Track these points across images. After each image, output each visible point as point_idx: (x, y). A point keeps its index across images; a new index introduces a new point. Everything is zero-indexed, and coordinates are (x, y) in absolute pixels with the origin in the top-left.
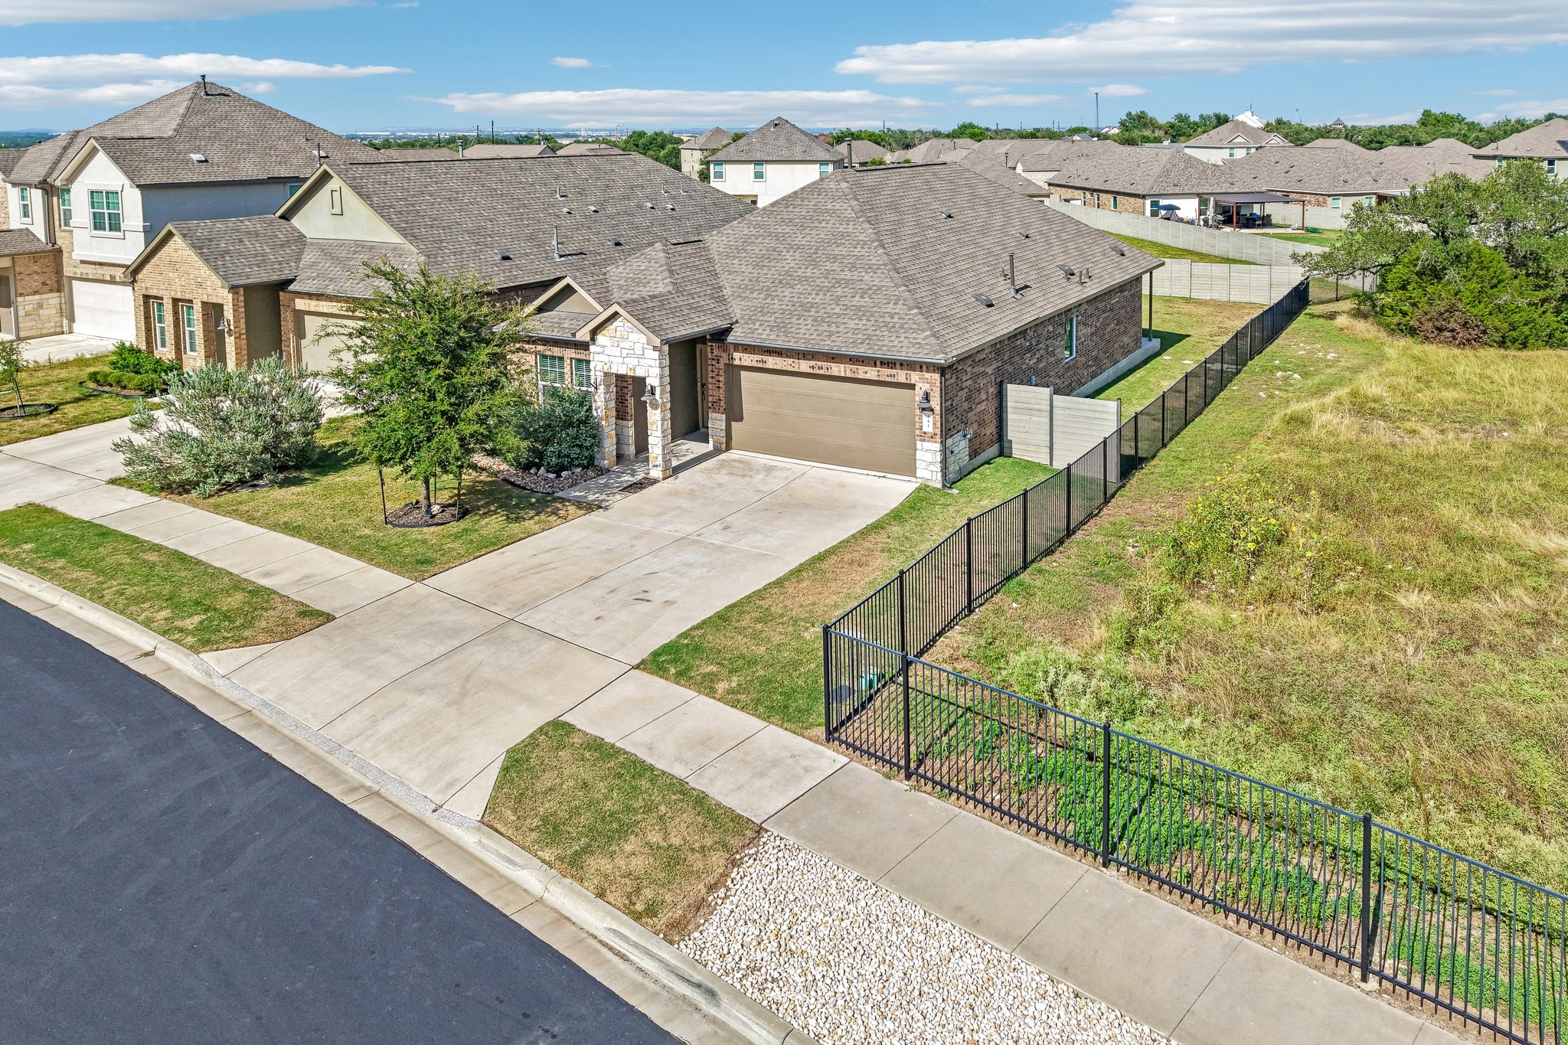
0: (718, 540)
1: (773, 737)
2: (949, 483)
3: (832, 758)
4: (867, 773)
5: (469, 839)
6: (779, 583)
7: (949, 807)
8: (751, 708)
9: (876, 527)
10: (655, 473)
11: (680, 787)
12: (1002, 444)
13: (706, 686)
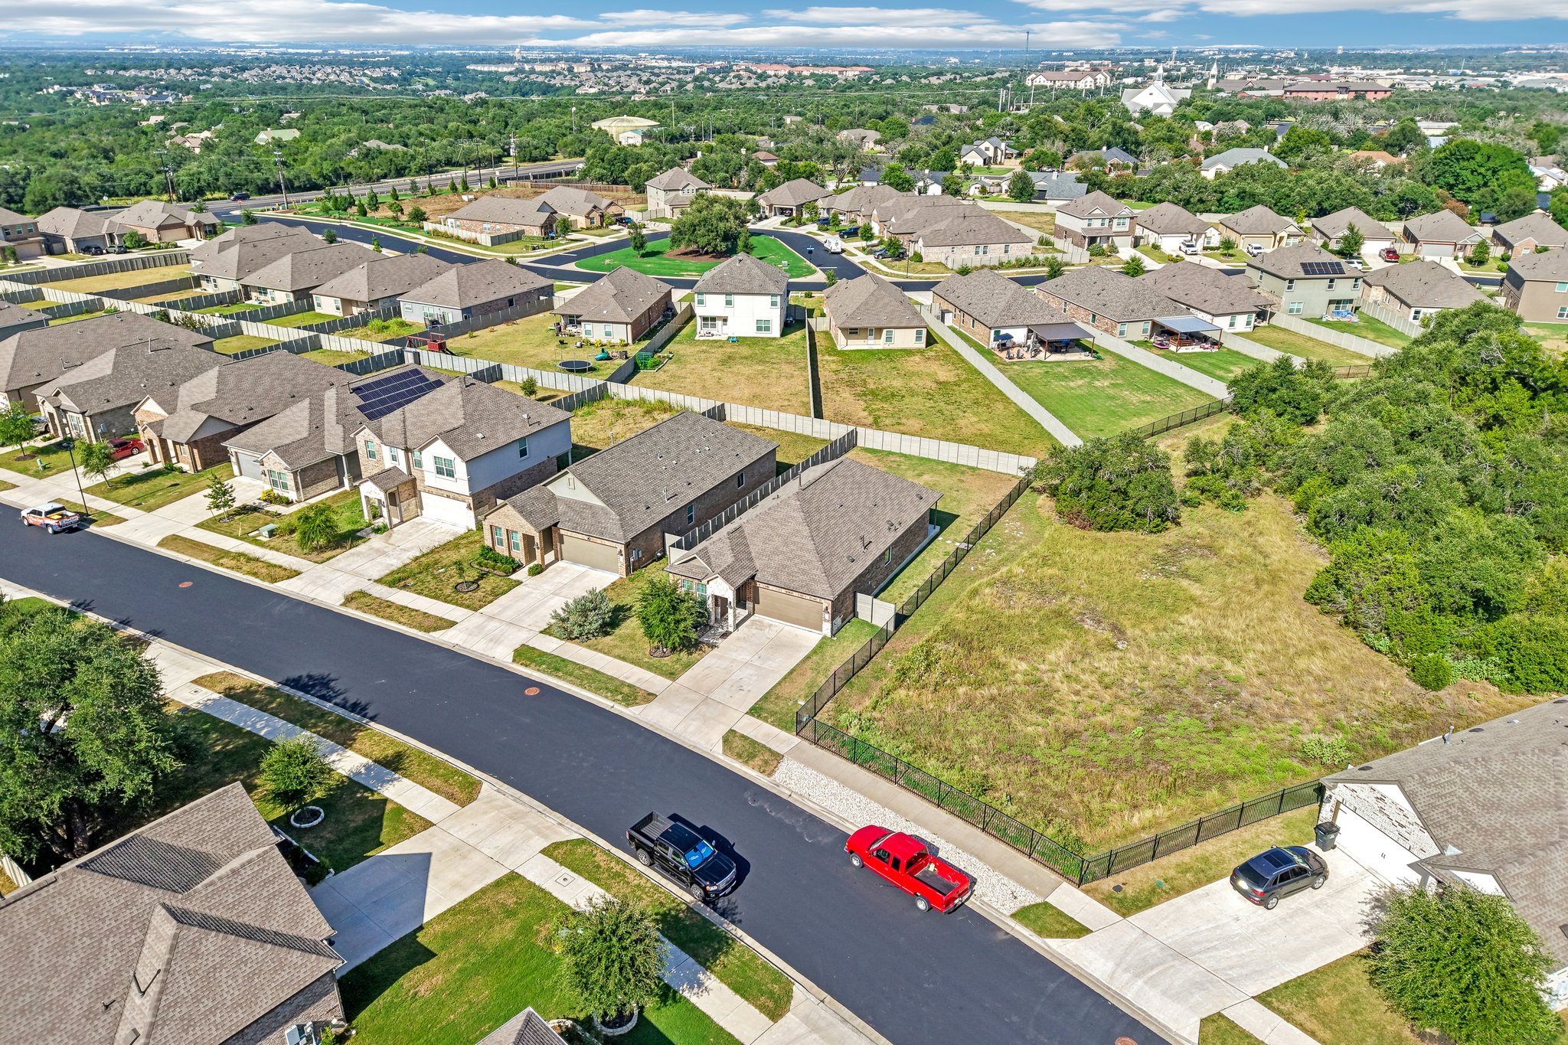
0: (757, 663)
1: (784, 734)
2: (833, 635)
3: (797, 740)
4: (806, 743)
5: (722, 757)
6: (779, 683)
7: (824, 752)
8: (778, 726)
9: (808, 657)
10: (731, 629)
11: (764, 746)
12: (855, 614)
13: (765, 720)
